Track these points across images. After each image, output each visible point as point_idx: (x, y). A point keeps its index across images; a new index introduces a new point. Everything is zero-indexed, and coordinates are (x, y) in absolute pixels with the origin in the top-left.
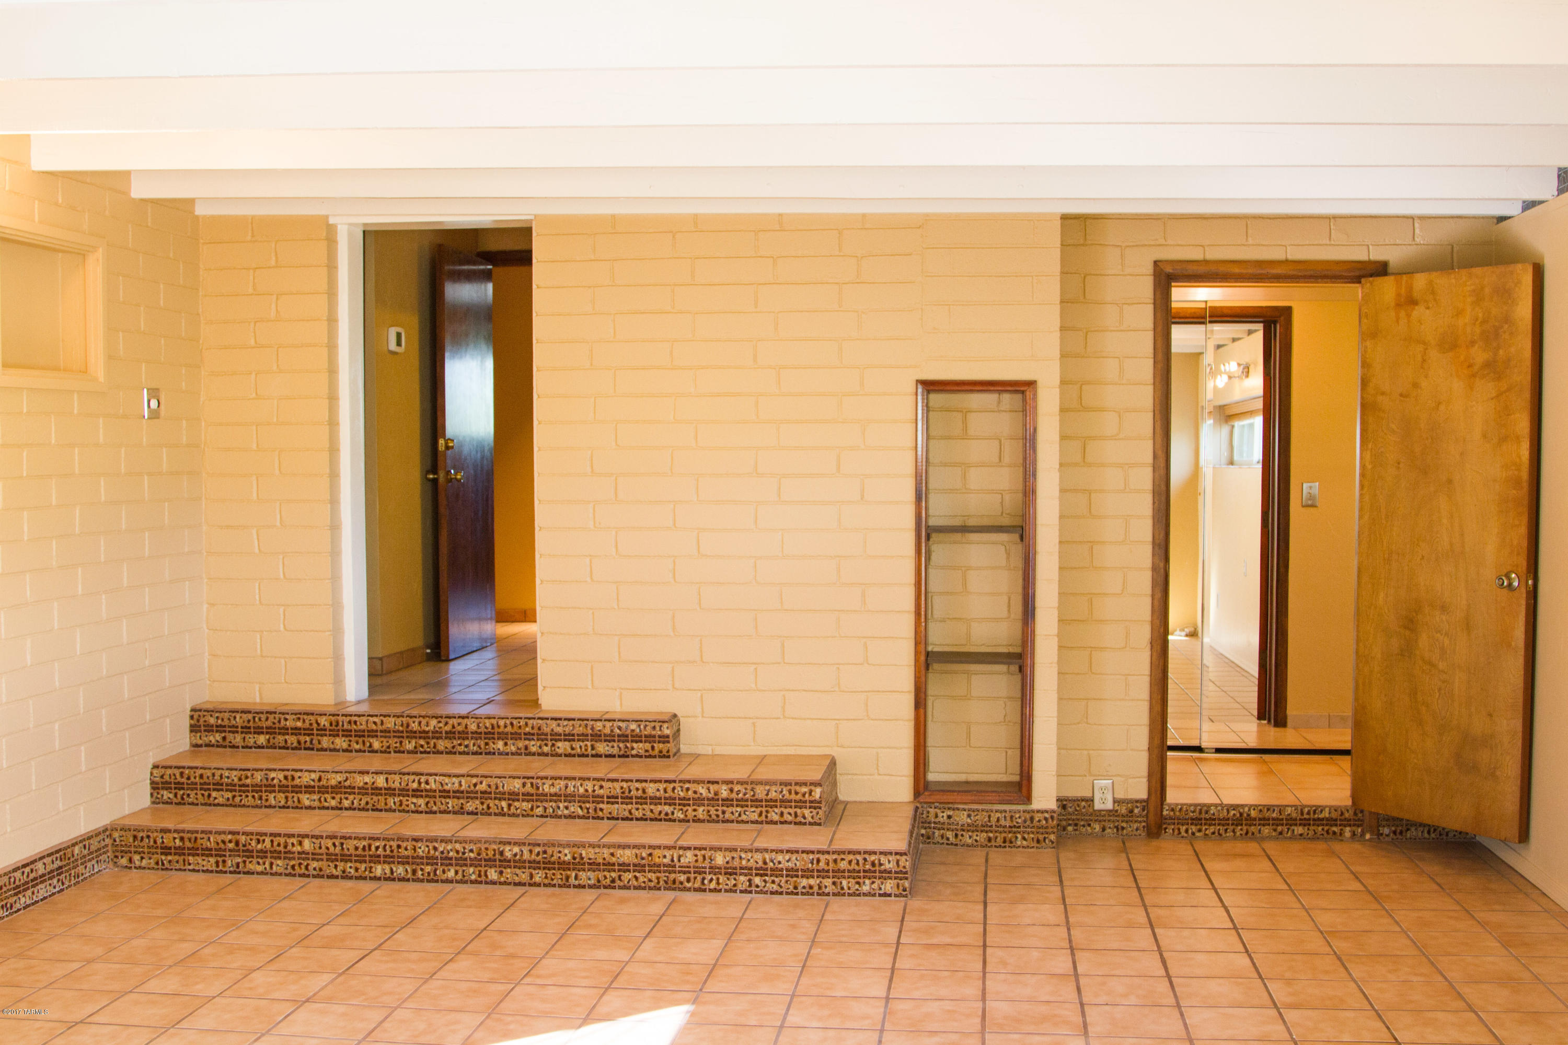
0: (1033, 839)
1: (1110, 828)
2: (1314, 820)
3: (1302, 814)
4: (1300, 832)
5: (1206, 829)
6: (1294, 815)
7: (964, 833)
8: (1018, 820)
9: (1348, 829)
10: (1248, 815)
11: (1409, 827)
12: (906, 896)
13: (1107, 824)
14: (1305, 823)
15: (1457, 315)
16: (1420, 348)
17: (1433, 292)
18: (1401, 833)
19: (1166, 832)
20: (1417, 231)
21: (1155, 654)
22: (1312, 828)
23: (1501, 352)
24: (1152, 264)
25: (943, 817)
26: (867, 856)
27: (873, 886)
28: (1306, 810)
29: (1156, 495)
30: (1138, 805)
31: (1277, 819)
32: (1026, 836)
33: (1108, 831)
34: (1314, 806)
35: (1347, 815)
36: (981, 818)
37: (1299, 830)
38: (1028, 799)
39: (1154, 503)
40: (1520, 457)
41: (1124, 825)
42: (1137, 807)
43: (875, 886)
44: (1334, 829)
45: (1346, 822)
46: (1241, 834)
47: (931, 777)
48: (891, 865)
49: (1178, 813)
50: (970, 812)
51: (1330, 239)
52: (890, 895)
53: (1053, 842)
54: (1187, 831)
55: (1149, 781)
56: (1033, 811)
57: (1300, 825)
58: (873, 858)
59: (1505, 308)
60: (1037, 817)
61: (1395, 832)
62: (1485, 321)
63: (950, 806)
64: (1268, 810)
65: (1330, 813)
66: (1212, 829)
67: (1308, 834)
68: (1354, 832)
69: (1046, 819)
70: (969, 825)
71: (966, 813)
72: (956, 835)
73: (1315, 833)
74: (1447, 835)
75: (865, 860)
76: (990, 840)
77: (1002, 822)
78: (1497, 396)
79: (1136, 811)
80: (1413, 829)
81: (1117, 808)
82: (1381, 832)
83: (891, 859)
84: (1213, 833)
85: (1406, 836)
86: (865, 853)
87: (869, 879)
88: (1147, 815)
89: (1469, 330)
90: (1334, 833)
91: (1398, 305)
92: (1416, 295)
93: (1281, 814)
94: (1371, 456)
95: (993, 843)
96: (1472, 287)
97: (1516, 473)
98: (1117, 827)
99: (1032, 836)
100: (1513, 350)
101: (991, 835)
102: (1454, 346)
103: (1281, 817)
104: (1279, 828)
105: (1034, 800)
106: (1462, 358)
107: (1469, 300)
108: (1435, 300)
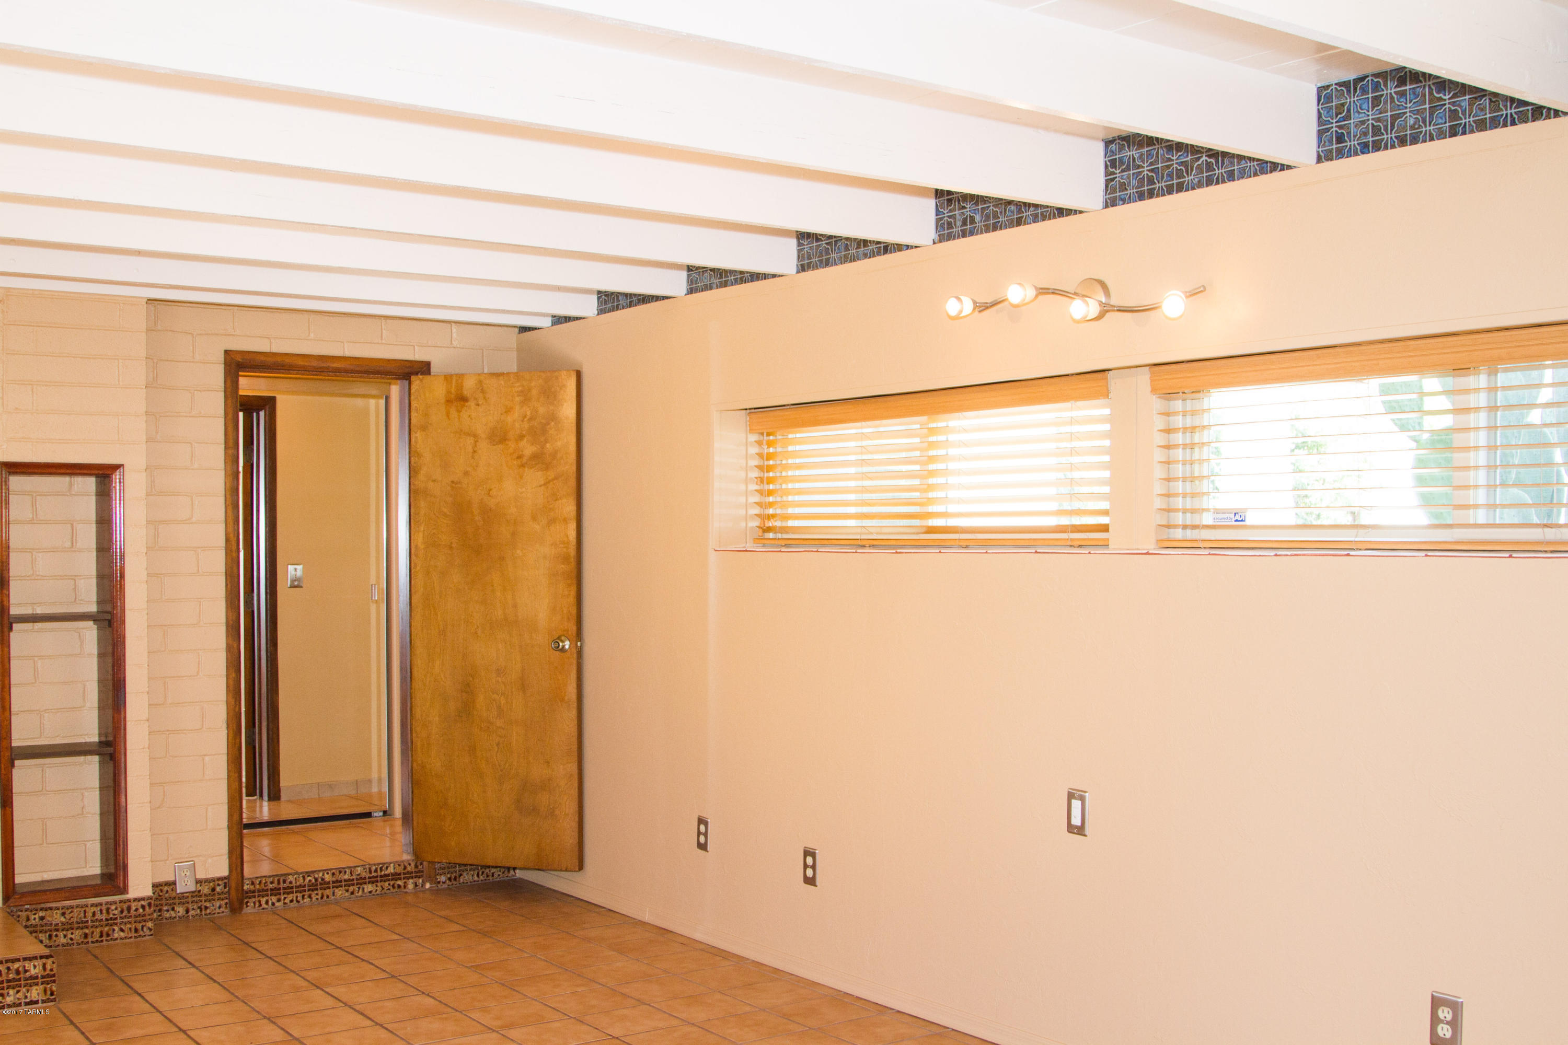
0: (130, 929)
1: (193, 909)
2: (381, 876)
3: (370, 872)
4: (369, 890)
5: (285, 898)
6: (364, 875)
7: (58, 933)
8: (114, 912)
9: (411, 881)
10: (323, 879)
11: (461, 872)
12: (54, 1000)
13: (190, 906)
14: (373, 881)
15: (506, 412)
16: (470, 441)
17: (483, 391)
18: (455, 879)
19: (247, 906)
20: (455, 335)
21: (231, 732)
22: (379, 884)
23: (548, 445)
24: (223, 352)
25: (35, 919)
26: (10, 965)
27: (18, 996)
28: (373, 868)
29: (228, 578)
30: (220, 882)
31: (349, 880)
32: (123, 927)
33: (192, 913)
34: (380, 864)
35: (409, 868)
36: (77, 915)
37: (369, 888)
38: (124, 890)
39: (227, 585)
40: (567, 537)
41: (208, 904)
42: (219, 885)
43: (20, 995)
44: (399, 882)
45: (408, 875)
46: (317, 899)
47: (19, 880)
48: (37, 970)
49: (258, 886)
50: (64, 911)
51: (382, 339)
52: (37, 1002)
53: (151, 930)
54: (267, 903)
55: (230, 858)
56: (129, 900)
57: (369, 883)
58: (16, 965)
59: (551, 408)
60: (134, 906)
61: (450, 879)
62: (531, 419)
63: (43, 906)
64: (340, 872)
65: (394, 869)
66: (290, 897)
67: (376, 890)
68: (416, 883)
69: (143, 907)
70: (63, 924)
71: (59, 912)
72: (50, 936)
73: (383, 889)
74: (493, 876)
75: (9, 969)
76: (86, 936)
77: (98, 916)
78: (545, 484)
79: (218, 889)
80: (465, 874)
81: (199, 888)
82: (439, 880)
83: (36, 964)
84: (292, 901)
85: (459, 881)
86: (7, 961)
87: (14, 988)
88: (229, 892)
89: (517, 425)
90: (399, 886)
91: (449, 401)
92: (466, 393)
93: (352, 875)
94: (423, 537)
95: (90, 940)
96: (520, 388)
97: (565, 550)
98: (200, 908)
99: (129, 926)
100: (559, 444)
101: (87, 931)
102: (503, 439)
103: (352, 878)
104: (351, 889)
105: (130, 890)
106: (511, 450)
107: (518, 399)
108: (484, 398)
